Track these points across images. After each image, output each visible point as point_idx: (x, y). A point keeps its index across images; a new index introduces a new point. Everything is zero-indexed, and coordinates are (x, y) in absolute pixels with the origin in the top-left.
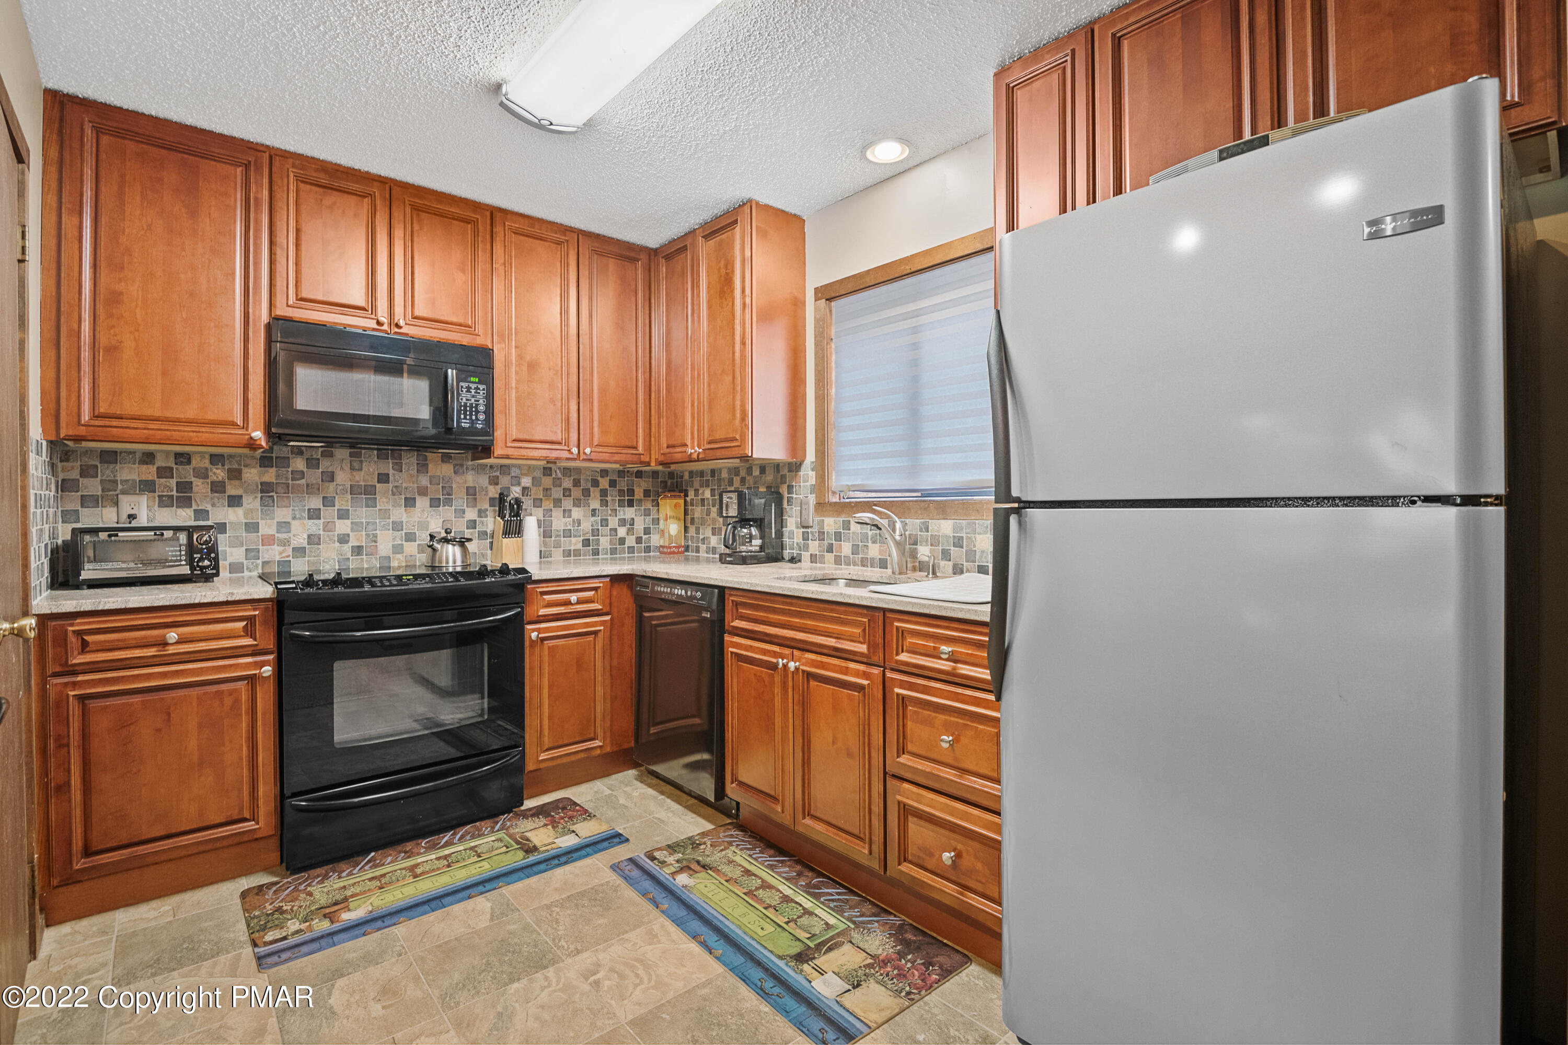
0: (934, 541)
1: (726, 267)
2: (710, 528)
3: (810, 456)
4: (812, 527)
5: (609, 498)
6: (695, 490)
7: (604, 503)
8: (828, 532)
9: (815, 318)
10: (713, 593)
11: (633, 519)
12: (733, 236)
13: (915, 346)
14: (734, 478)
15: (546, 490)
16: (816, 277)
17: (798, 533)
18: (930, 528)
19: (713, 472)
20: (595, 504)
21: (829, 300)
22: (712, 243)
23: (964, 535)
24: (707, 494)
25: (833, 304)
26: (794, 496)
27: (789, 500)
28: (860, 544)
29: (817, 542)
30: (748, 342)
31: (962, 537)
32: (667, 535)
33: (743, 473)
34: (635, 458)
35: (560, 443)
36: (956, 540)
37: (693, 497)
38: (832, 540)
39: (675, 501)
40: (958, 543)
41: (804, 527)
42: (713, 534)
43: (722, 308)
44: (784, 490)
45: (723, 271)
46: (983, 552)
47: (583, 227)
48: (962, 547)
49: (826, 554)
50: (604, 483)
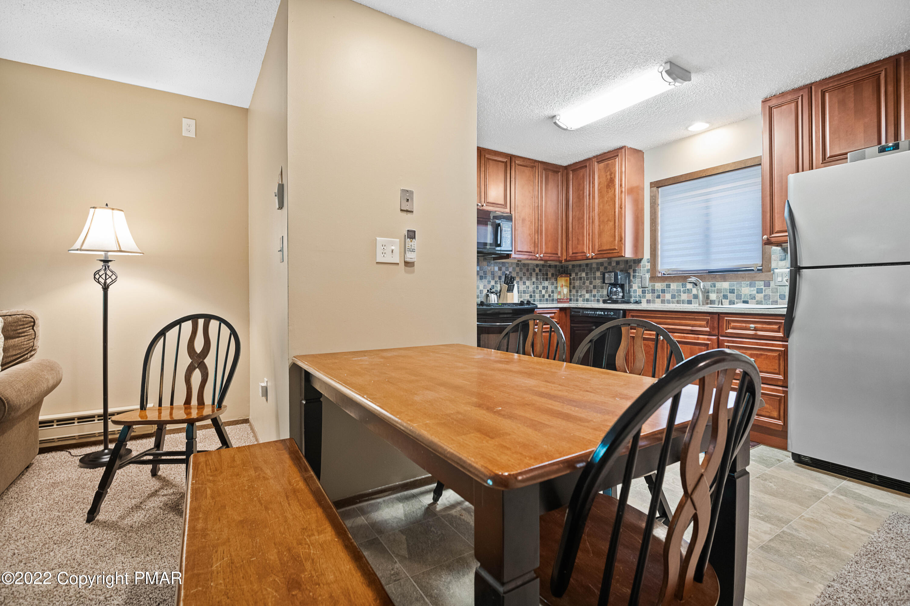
0: (719, 291)
1: (611, 175)
2: (585, 290)
3: (647, 255)
4: (647, 288)
5: (539, 277)
6: (576, 273)
7: (537, 279)
8: (657, 290)
9: (650, 196)
10: (620, 313)
11: (547, 286)
12: (615, 162)
13: (707, 208)
14: (600, 267)
15: (517, 273)
16: (650, 177)
17: (639, 290)
18: (716, 286)
19: (587, 265)
20: (534, 279)
21: (658, 187)
22: (602, 165)
23: (735, 288)
24: (584, 275)
25: (660, 189)
26: (637, 274)
27: (634, 277)
28: (676, 294)
29: (651, 294)
30: (623, 208)
31: (734, 289)
32: (562, 294)
33: (606, 265)
34: (557, 259)
35: (532, 252)
36: (731, 290)
37: (574, 276)
38: (659, 292)
39: (566, 278)
40: (732, 291)
41: (642, 288)
42: (587, 293)
43: (608, 192)
44: (631, 271)
45: (609, 177)
46: (745, 295)
47: (540, 160)
48: (734, 293)
49: (656, 299)
50: (537, 270)
